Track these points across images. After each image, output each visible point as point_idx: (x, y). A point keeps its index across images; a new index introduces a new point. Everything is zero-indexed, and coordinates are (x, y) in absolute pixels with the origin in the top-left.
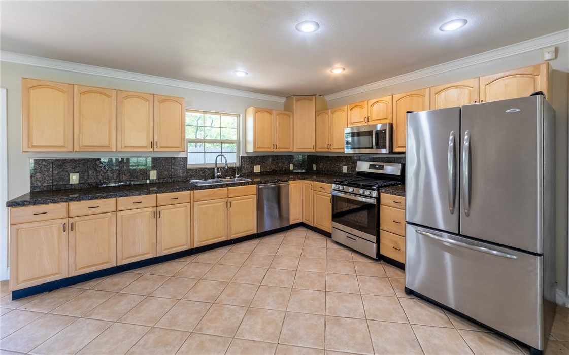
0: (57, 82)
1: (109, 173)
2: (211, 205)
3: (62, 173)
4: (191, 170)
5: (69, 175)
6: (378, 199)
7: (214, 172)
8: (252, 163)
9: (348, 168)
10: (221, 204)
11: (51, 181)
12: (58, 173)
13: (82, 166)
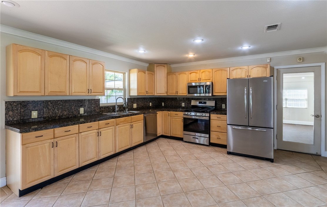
0: (35, 48)
1: (56, 110)
2: (124, 127)
3: (26, 111)
4: (102, 107)
5: (31, 112)
6: (210, 117)
7: (115, 108)
8: (133, 102)
9: (185, 104)
10: (128, 126)
11: (19, 117)
12: (24, 111)
13: (40, 106)
